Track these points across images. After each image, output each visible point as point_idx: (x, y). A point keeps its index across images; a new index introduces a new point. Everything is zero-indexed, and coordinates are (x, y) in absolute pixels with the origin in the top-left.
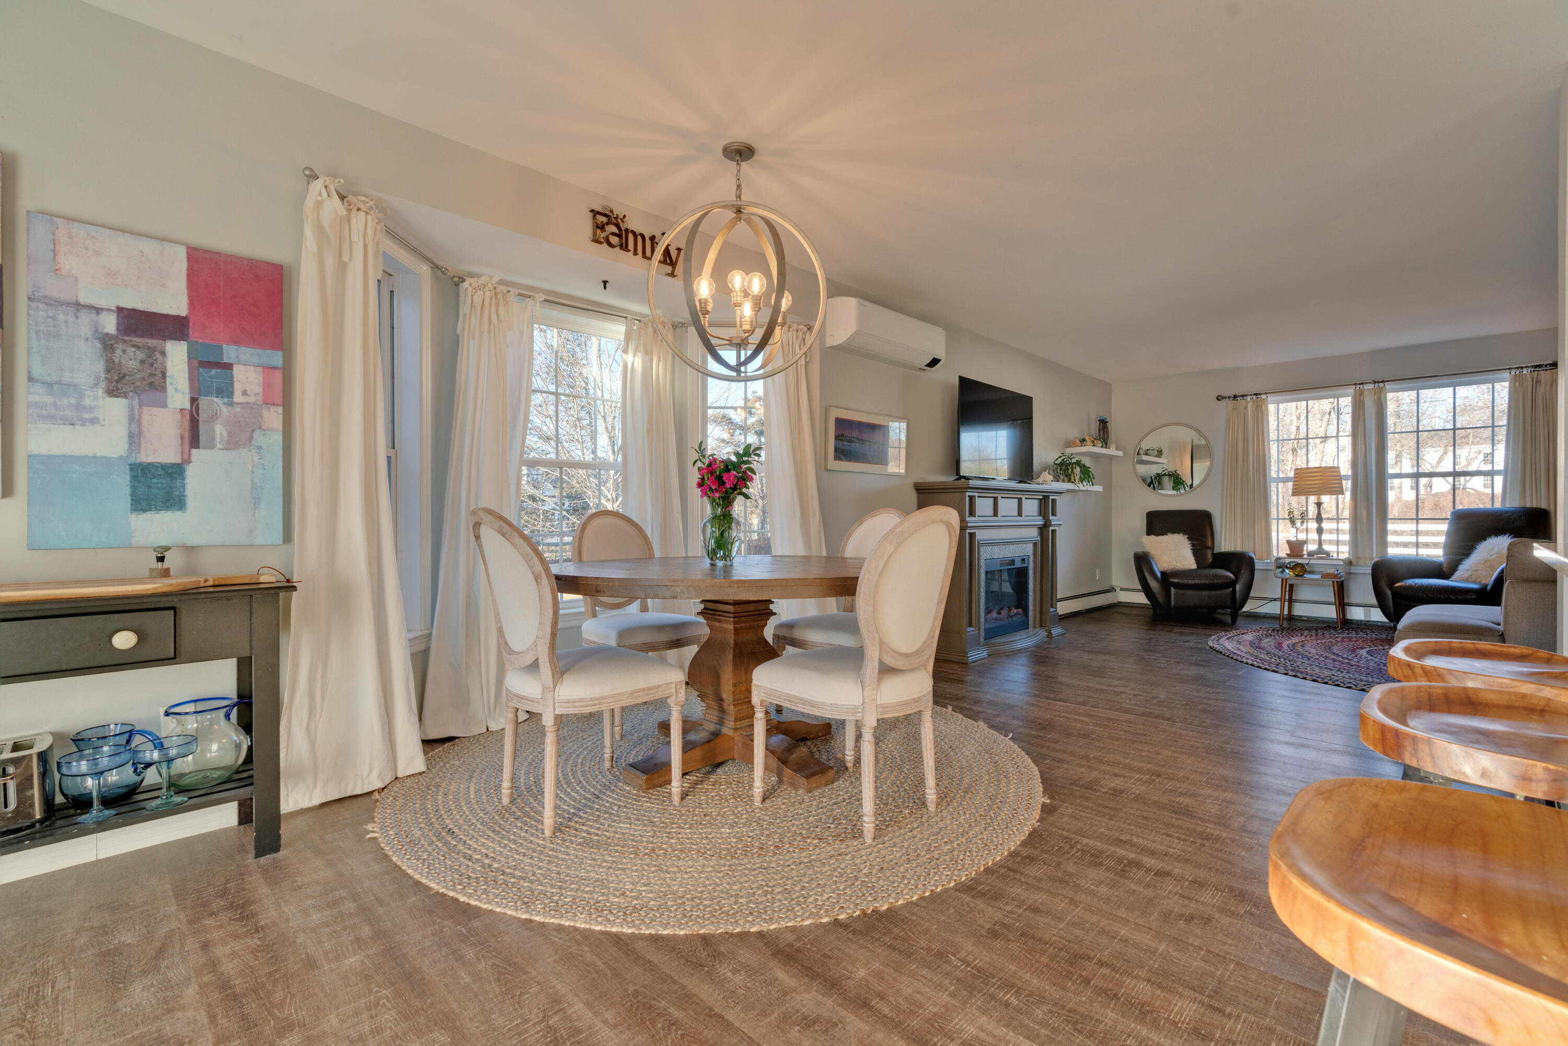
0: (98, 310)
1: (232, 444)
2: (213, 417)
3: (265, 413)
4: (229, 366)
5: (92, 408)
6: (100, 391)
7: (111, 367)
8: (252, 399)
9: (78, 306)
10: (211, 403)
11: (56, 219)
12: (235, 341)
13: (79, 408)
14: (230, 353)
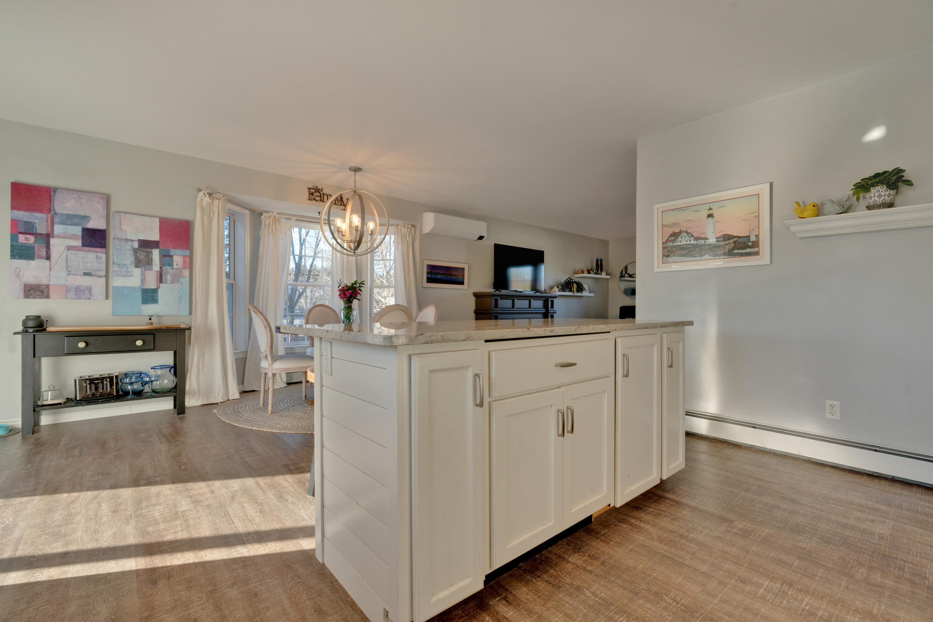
0: (133, 241)
1: (173, 282)
2: (167, 273)
3: (183, 271)
4: (172, 256)
5: (131, 272)
6: (133, 266)
7: (136, 258)
8: (179, 267)
9: (127, 240)
10: (167, 268)
11: (121, 214)
12: (174, 248)
13: (127, 272)
14: (172, 252)
